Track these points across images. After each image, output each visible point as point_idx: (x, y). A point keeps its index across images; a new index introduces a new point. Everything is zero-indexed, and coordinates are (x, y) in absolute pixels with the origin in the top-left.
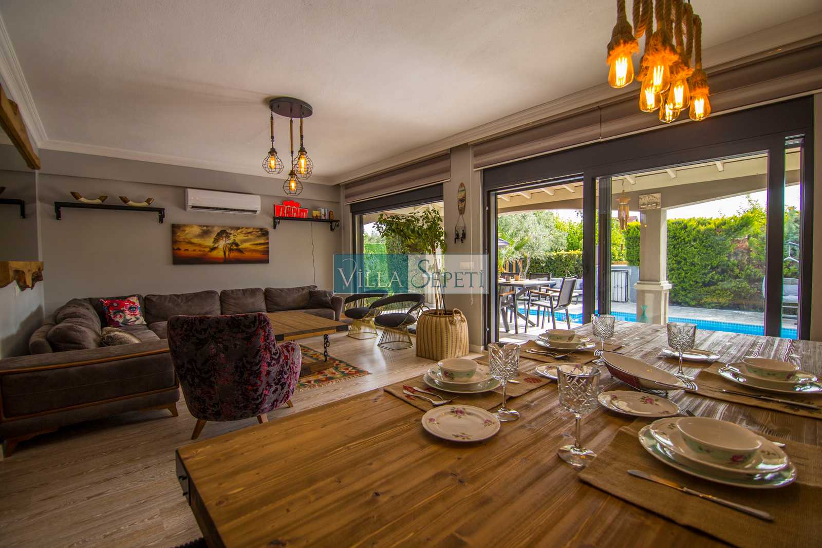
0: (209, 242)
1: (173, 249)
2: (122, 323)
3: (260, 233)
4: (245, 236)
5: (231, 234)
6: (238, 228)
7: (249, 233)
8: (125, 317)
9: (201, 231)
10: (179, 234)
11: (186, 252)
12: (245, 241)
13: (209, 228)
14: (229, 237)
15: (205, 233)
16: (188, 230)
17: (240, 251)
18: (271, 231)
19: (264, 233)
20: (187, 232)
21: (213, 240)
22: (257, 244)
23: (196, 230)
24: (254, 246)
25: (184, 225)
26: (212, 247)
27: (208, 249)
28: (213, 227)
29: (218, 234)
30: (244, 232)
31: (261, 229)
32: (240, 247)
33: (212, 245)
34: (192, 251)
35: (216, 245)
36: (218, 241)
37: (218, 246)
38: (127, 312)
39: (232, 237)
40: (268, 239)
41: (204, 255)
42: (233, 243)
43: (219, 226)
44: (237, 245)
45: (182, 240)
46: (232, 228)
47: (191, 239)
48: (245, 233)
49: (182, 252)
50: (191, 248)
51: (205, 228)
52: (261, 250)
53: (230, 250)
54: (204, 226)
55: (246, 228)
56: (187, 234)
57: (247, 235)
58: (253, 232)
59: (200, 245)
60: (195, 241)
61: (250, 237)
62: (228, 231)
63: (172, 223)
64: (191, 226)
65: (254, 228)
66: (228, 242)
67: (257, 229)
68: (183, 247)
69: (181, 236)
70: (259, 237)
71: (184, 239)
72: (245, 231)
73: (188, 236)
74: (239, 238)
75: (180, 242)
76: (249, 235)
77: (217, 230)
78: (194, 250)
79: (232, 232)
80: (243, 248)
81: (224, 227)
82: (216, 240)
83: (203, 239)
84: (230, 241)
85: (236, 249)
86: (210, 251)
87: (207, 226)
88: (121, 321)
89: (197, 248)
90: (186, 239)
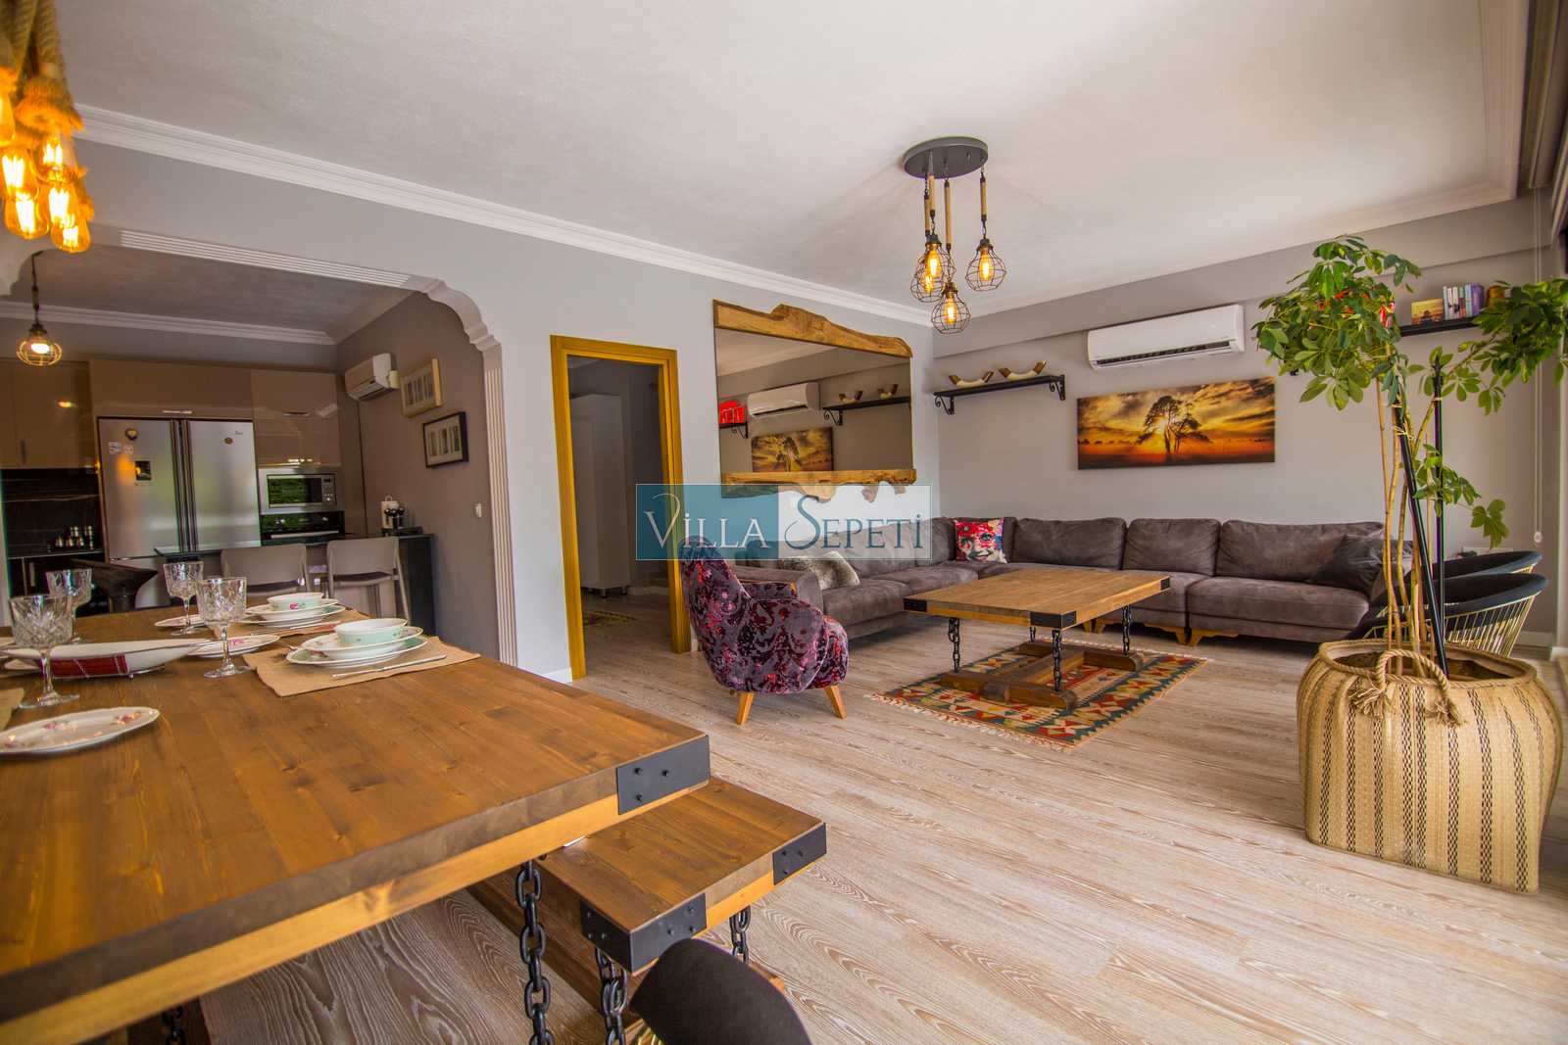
0: (1137, 424)
1: (1079, 442)
2: (970, 556)
3: (1250, 390)
4: (1212, 404)
5: (1180, 402)
6: (1197, 388)
7: (1219, 396)
8: (973, 548)
9: (1123, 405)
10: (1086, 415)
11: (1099, 447)
12: (1212, 414)
13: (1138, 397)
14: (1177, 409)
15: (1131, 408)
16: (1101, 406)
17: (1202, 437)
18: (1282, 384)
19: (1263, 389)
20: (1099, 410)
21: (1144, 419)
22: (1242, 419)
23: (1116, 404)
24: (1232, 424)
25: (1096, 398)
26: (1142, 434)
27: (1134, 439)
28: (1144, 393)
29: (1155, 406)
30: (1210, 395)
31: (1254, 382)
32: (1200, 429)
33: (1144, 428)
34: (1107, 444)
35: (1151, 430)
36: (1153, 421)
37: (1155, 429)
38: (978, 541)
39: (1183, 410)
40: (1272, 402)
41: (1130, 450)
42: (1186, 421)
43: (1156, 391)
44: (1194, 424)
45: (1091, 425)
46: (1183, 390)
47: (1106, 421)
48: (1213, 397)
49: (1092, 448)
50: (1105, 438)
51: (1130, 398)
52: (1251, 431)
53: (1180, 436)
54: (1129, 395)
55: (1217, 385)
56: (1100, 413)
57: (1217, 400)
58: (1231, 391)
59: (1121, 432)
60: (1113, 424)
61: (1224, 403)
62: (1174, 398)
63: (1077, 397)
64: (1105, 397)
65: (1234, 383)
66: (1174, 420)
67: (1244, 382)
68: (1094, 437)
69: (1091, 418)
70: (1247, 400)
71: (1095, 423)
72: (1212, 391)
73: (1101, 418)
74: (1198, 408)
75: (1089, 429)
76: (1223, 399)
77: (1152, 399)
78: (1112, 442)
79: (1183, 398)
80: (1208, 431)
81: (1165, 390)
82: (1151, 419)
83: (1126, 420)
84: (1180, 418)
85: (1193, 434)
86: (1140, 442)
87: (1134, 394)
88: (968, 552)
89: (1116, 438)
90: (1099, 422)
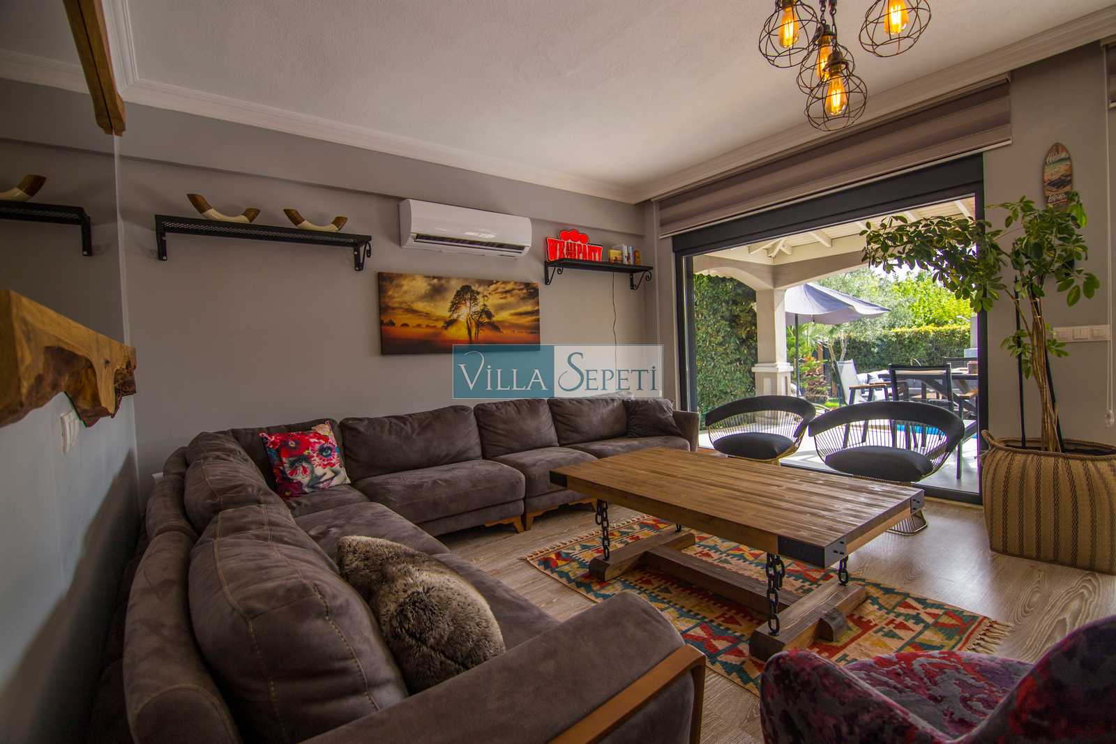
0: (442, 309)
1: (382, 323)
2: (308, 486)
3: (525, 291)
4: (501, 298)
5: (478, 293)
6: (490, 283)
7: (507, 292)
8: (313, 472)
9: (429, 287)
10: (390, 293)
11: (405, 329)
12: (501, 308)
13: (443, 282)
14: (476, 299)
15: (436, 292)
16: (407, 285)
17: (495, 327)
18: (543, 290)
19: (532, 292)
20: (405, 288)
21: (449, 305)
22: (521, 314)
23: (421, 286)
24: (515, 317)
25: (400, 276)
26: (448, 320)
27: (440, 324)
28: (448, 279)
29: (458, 294)
30: (499, 290)
31: (528, 285)
32: (494, 319)
33: (449, 314)
34: (413, 327)
35: (455, 316)
36: (457, 308)
37: (459, 316)
38: (316, 460)
39: (481, 300)
40: (538, 303)
41: (436, 335)
42: (483, 311)
43: (458, 278)
44: (489, 315)
45: (397, 305)
46: (481, 282)
47: (413, 302)
48: (502, 293)
49: (398, 331)
50: (412, 320)
51: (435, 281)
52: (527, 324)
53: (479, 325)
54: (434, 278)
55: (504, 283)
56: (405, 292)
57: (504, 295)
58: (513, 289)
59: (427, 315)
60: (420, 306)
61: (510, 299)
62: (473, 288)
63: (378, 271)
64: (412, 276)
65: (515, 283)
66: (474, 309)
67: (521, 283)
68: (400, 318)
69: (396, 296)
70: (523, 299)
71: (401, 303)
72: (501, 288)
73: (407, 298)
74: (493, 301)
75: (394, 309)
76: (508, 295)
77: (456, 285)
78: (419, 326)
79: (480, 289)
80: (499, 322)
81: (466, 279)
82: (455, 306)
83: (432, 305)
84: (478, 308)
85: (488, 323)
86: (446, 328)
87: (439, 278)
88: (304, 479)
89: (423, 322)
90: (405, 302)
